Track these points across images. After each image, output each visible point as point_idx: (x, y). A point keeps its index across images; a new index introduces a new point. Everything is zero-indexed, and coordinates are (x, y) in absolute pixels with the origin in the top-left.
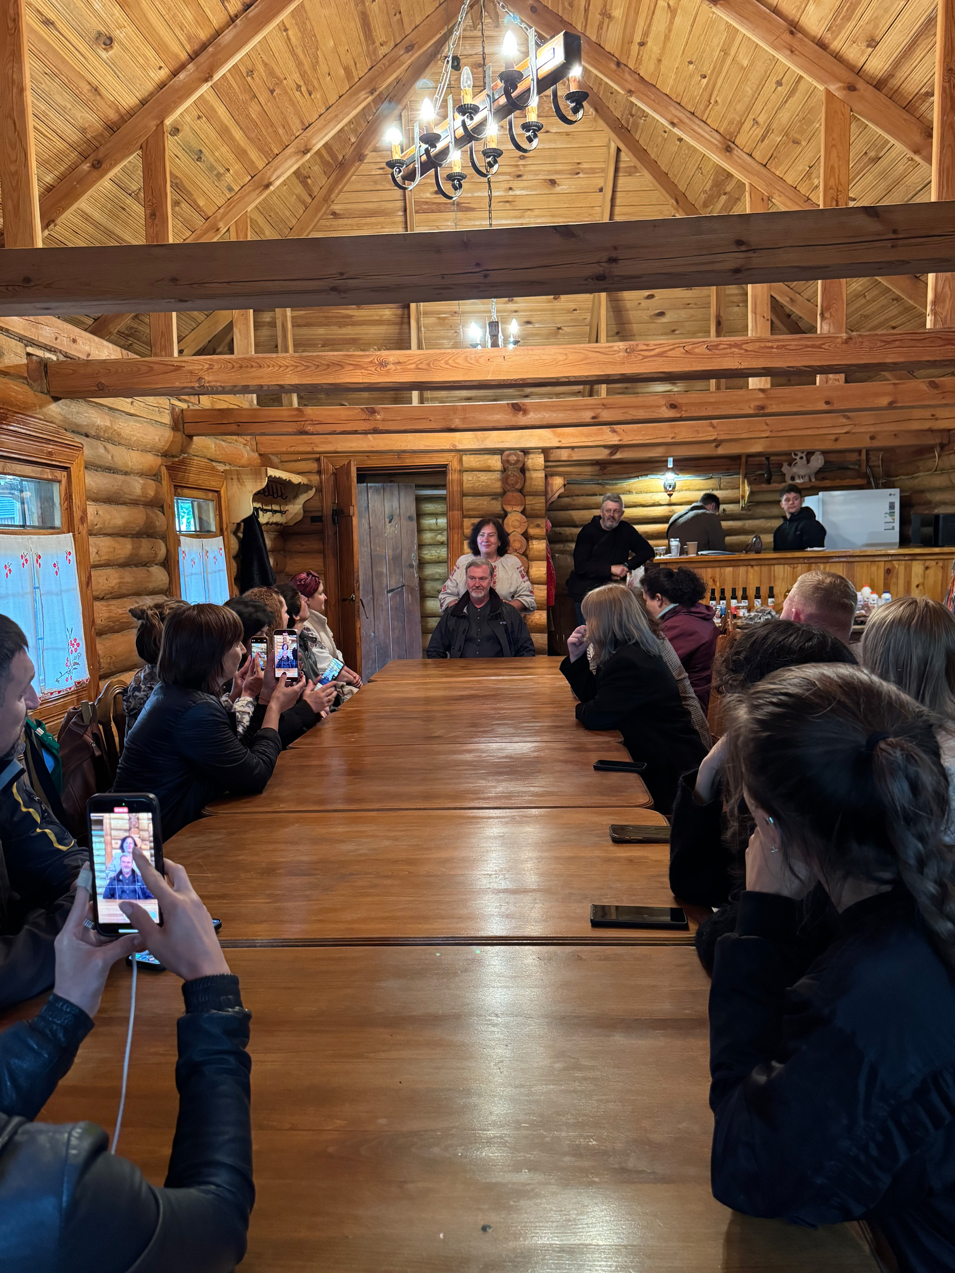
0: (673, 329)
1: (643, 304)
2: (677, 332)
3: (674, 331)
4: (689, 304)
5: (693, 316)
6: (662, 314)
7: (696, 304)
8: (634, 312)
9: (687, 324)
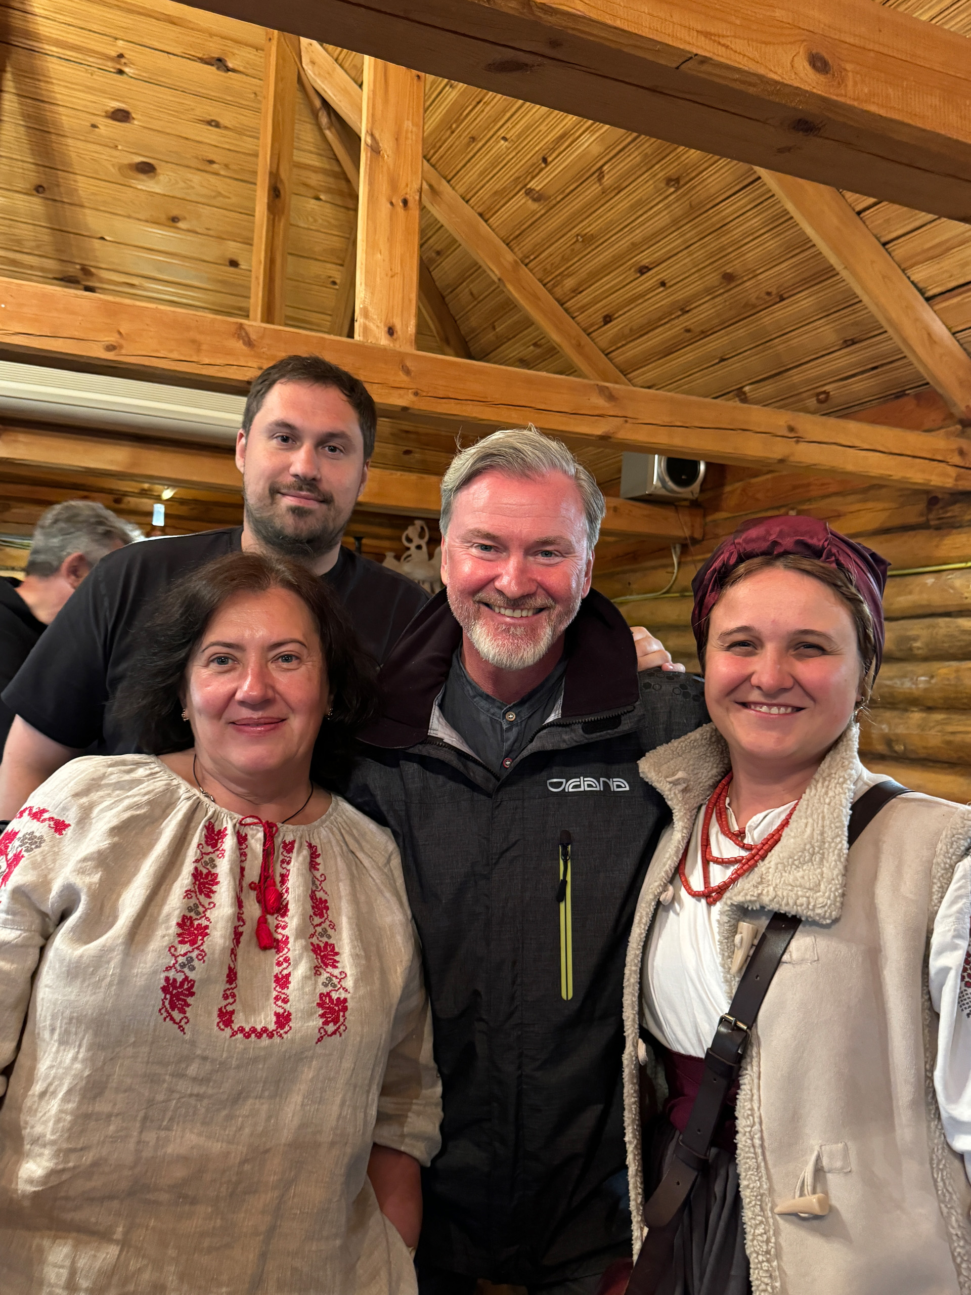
0: (175, 212)
1: (102, 130)
2: (181, 225)
3: (175, 219)
4: (211, 162)
5: (220, 194)
6: (147, 169)
7: (226, 166)
8: (80, 144)
9: (206, 211)
